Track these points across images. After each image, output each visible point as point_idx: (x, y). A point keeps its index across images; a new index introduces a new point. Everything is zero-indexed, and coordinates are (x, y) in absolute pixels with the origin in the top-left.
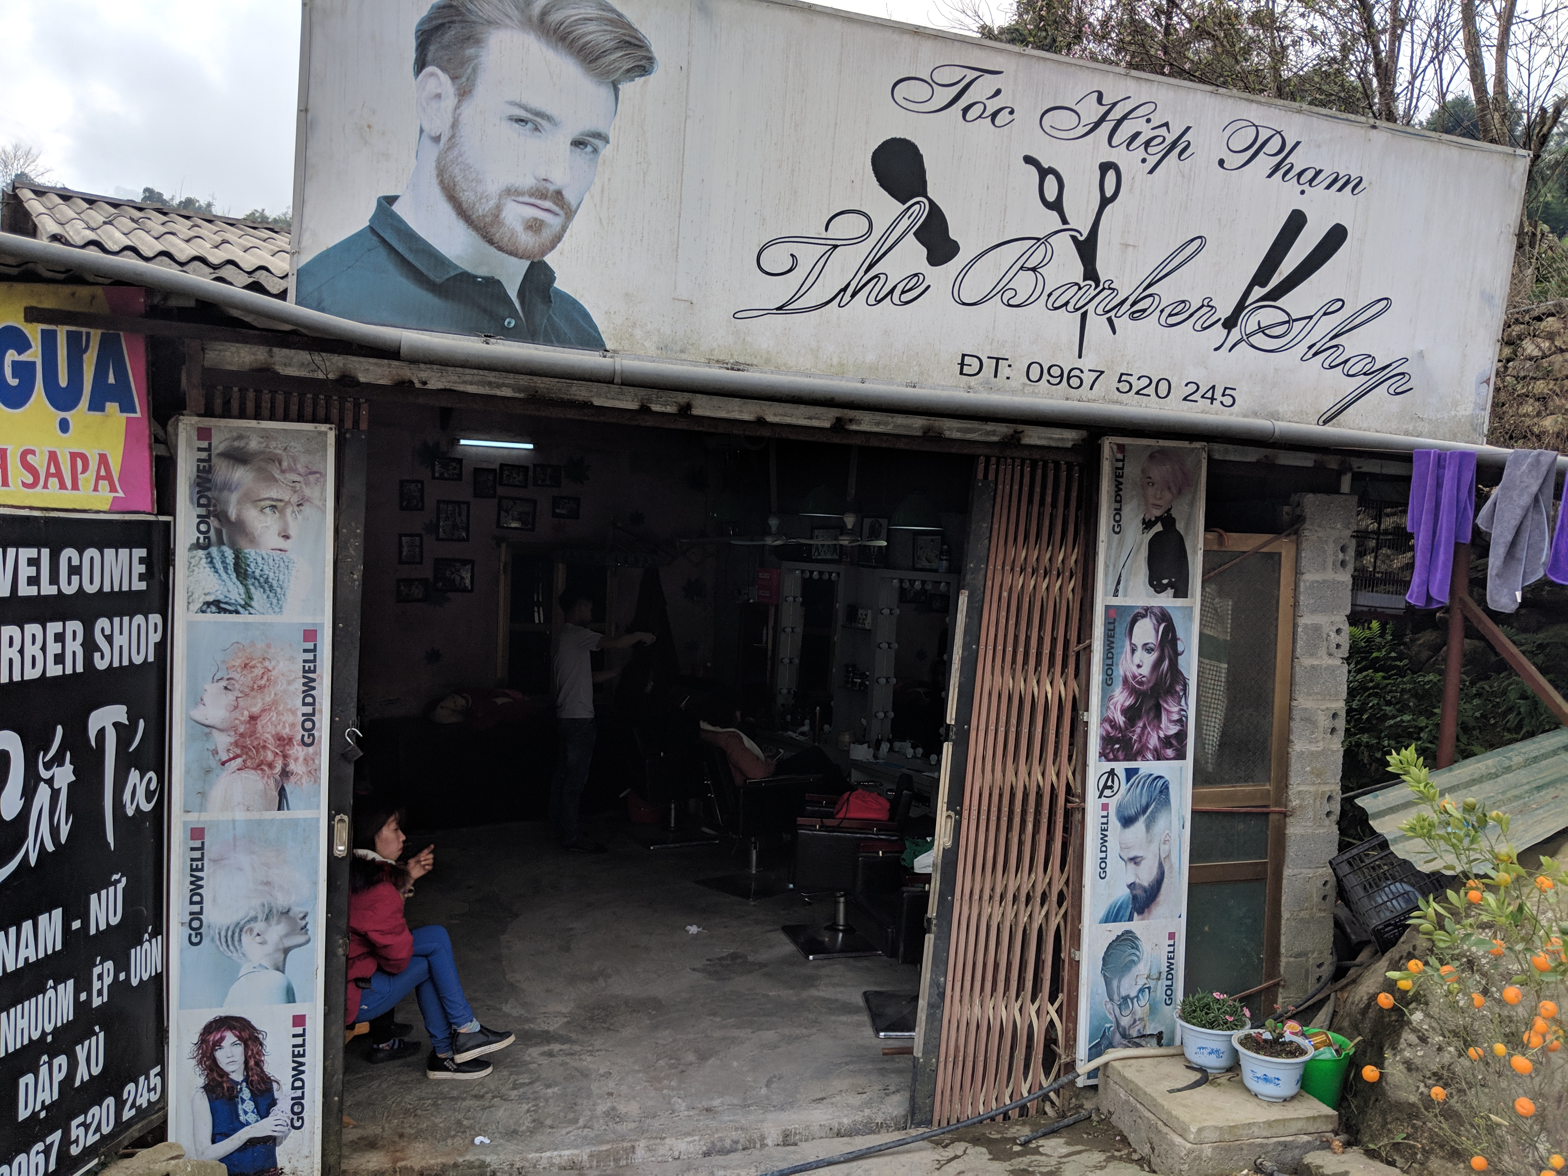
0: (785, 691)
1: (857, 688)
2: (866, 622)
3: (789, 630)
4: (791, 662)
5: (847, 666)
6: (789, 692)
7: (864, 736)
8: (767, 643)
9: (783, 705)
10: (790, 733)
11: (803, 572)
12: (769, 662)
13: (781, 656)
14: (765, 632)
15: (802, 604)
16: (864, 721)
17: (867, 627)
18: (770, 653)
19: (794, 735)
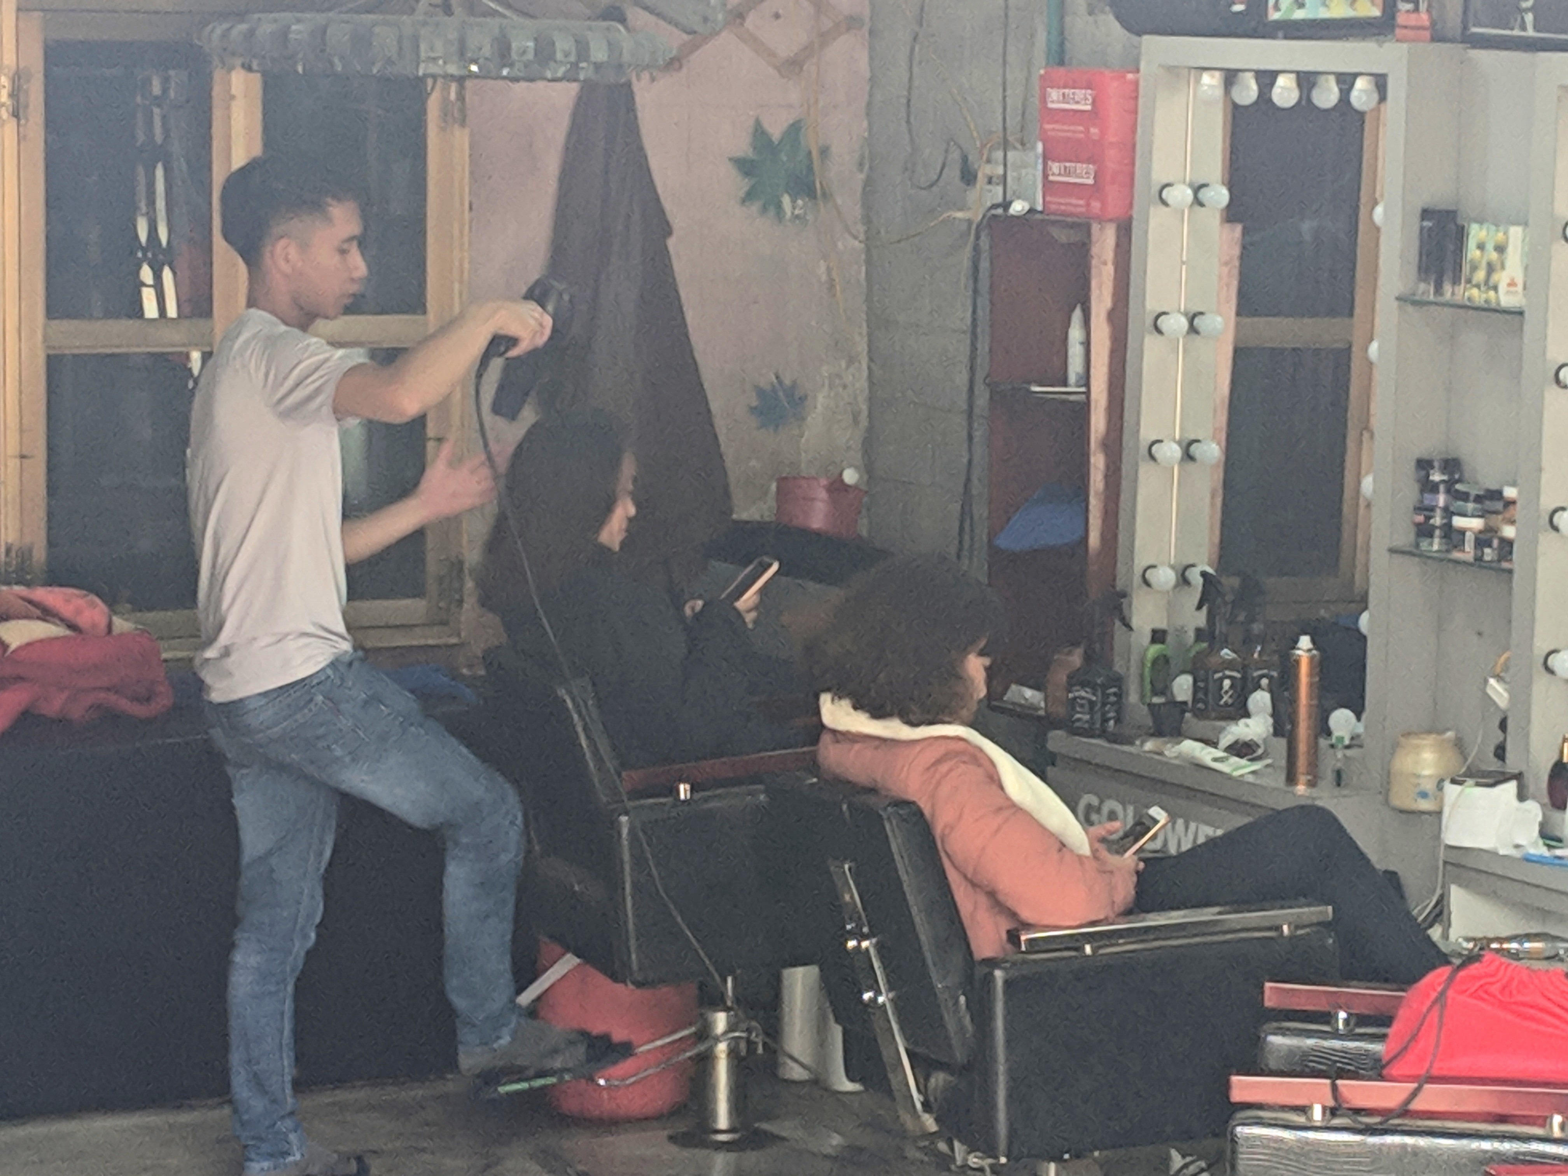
0: (1165, 577)
1: (1468, 552)
2: (1502, 278)
3: (1176, 324)
4: (1188, 456)
5: (1424, 465)
6: (1183, 580)
7: (1500, 752)
8: (1086, 379)
9: (1158, 636)
10: (1190, 747)
11: (1230, 77)
12: (1098, 462)
13: (1147, 434)
14: (1075, 334)
15: (1231, 214)
16: (1498, 691)
17: (1506, 300)
18: (1098, 423)
19: (1206, 755)
